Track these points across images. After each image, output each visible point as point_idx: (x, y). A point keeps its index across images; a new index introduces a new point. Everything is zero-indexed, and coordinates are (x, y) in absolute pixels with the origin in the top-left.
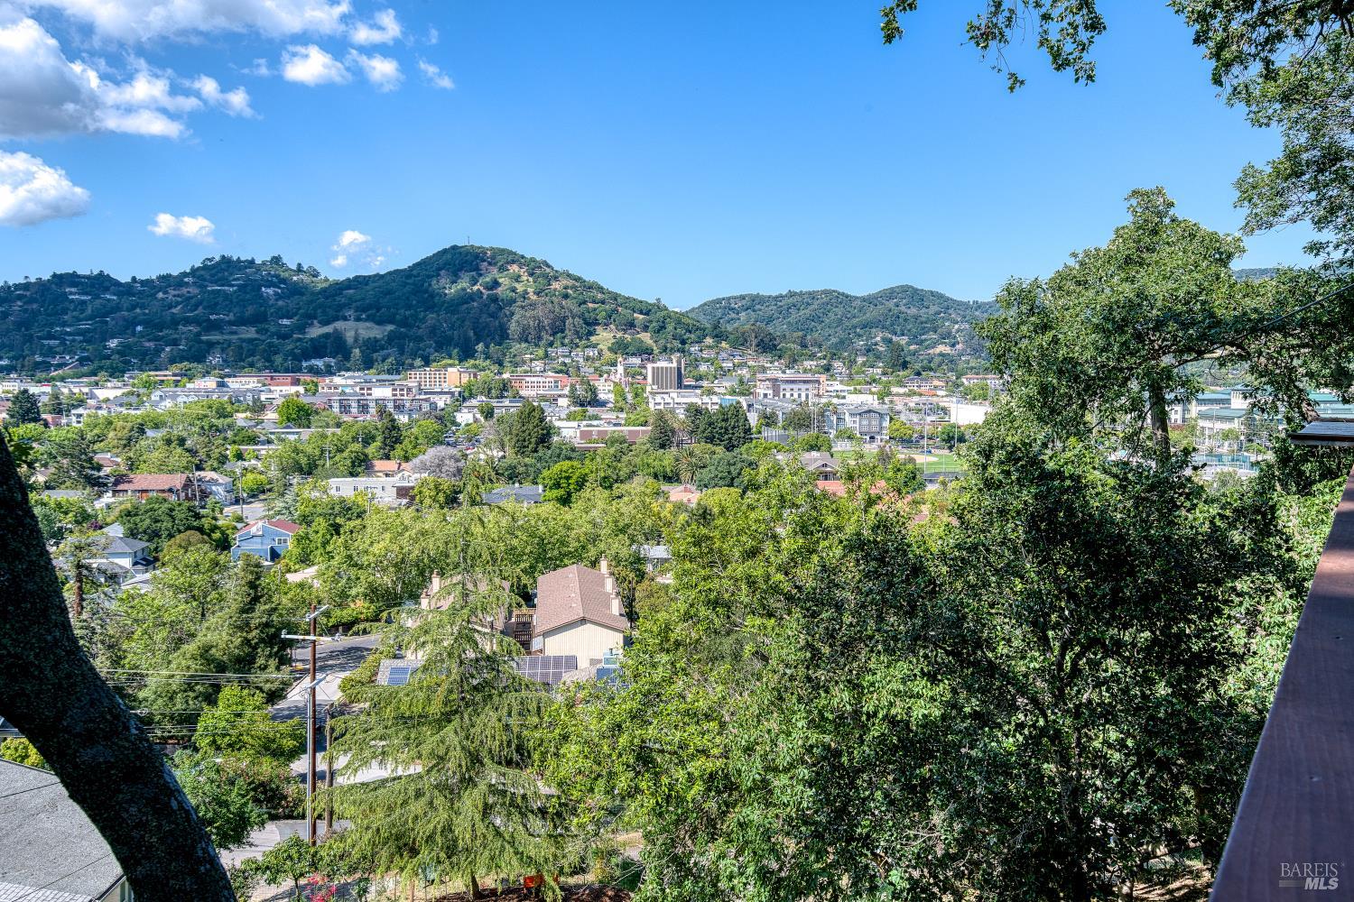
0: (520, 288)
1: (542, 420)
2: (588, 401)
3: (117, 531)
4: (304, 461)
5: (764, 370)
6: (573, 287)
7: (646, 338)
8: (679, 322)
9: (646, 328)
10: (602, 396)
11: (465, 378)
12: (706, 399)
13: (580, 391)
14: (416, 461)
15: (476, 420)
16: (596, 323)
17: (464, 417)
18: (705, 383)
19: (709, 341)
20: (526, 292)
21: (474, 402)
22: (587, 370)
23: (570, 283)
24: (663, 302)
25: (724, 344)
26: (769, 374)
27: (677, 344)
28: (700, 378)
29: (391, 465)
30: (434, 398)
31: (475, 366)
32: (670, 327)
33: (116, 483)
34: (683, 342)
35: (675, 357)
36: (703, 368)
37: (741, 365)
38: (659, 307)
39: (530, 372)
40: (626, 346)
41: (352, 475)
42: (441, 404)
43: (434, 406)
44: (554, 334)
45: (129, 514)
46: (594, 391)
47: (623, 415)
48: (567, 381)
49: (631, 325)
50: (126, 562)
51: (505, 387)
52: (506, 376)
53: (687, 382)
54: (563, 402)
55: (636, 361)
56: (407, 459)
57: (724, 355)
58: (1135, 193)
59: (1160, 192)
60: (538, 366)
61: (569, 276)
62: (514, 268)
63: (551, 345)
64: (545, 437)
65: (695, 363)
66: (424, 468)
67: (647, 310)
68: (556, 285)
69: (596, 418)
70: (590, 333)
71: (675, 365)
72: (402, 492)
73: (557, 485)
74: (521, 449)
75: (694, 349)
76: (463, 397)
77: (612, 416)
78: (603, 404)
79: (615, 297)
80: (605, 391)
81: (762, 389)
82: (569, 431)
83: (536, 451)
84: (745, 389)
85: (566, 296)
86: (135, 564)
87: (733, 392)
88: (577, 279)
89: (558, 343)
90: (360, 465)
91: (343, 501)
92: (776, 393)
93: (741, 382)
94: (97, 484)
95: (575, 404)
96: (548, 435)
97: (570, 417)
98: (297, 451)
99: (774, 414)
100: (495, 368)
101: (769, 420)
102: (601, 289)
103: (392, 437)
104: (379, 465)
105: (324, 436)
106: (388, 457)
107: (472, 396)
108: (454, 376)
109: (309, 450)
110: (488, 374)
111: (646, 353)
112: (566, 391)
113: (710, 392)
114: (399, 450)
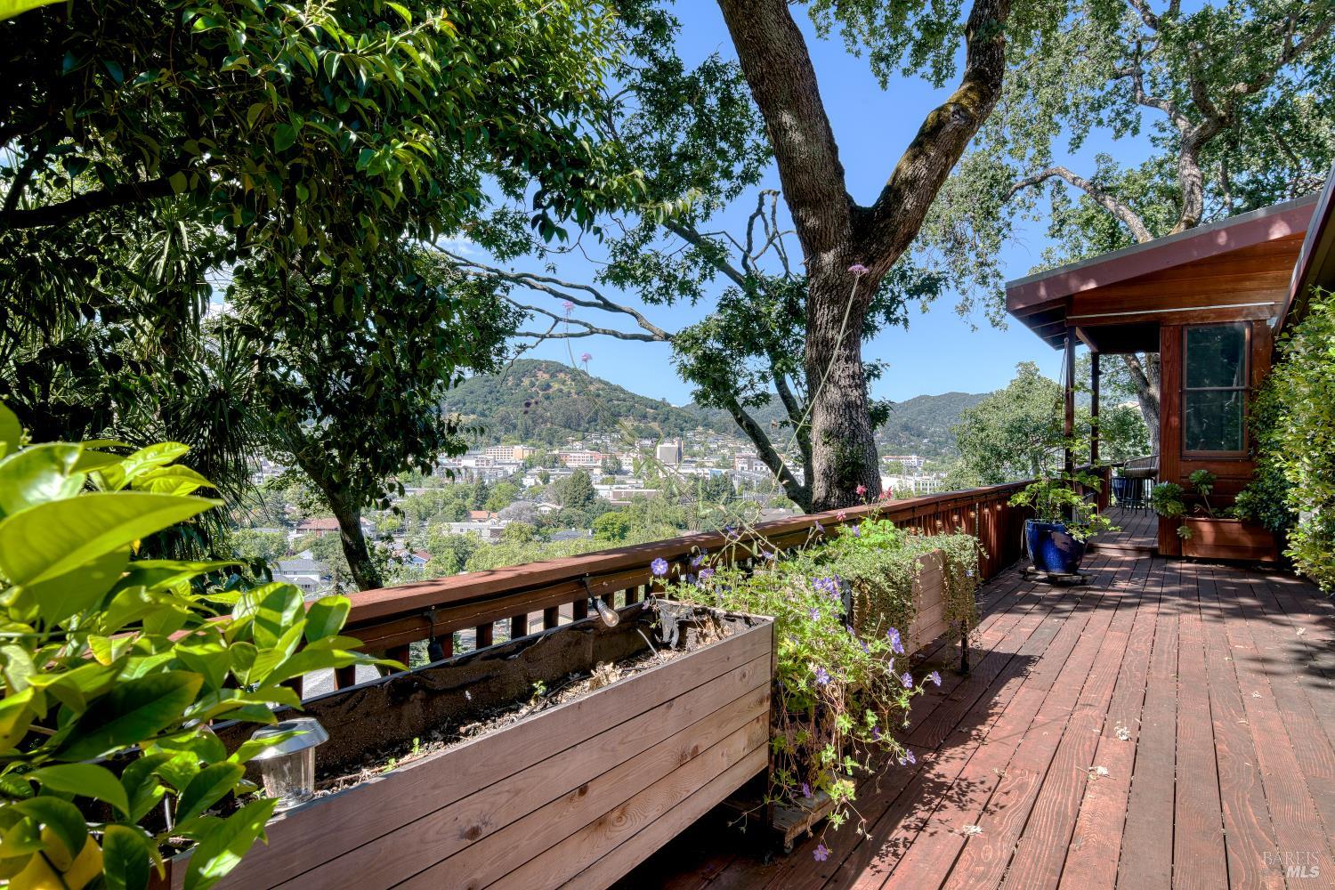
0: (565, 389)
1: (589, 483)
2: (614, 471)
3: (308, 555)
4: (423, 510)
5: (740, 450)
6: (603, 389)
7: (655, 426)
8: (679, 415)
9: (655, 419)
10: (625, 468)
11: (526, 454)
12: (700, 471)
13: (609, 464)
14: (503, 512)
15: (537, 484)
16: (619, 415)
17: (528, 481)
18: (698, 459)
19: (700, 429)
20: (569, 393)
21: (534, 471)
22: (613, 448)
23: (602, 386)
24: (668, 401)
25: (711, 431)
26: (744, 453)
27: (677, 430)
28: (694, 455)
29: (483, 514)
30: (507, 468)
31: (533, 445)
32: (672, 419)
33: (299, 525)
34: (682, 430)
35: (676, 440)
36: (696, 448)
37: (723, 447)
38: (664, 404)
39: (573, 450)
40: (641, 432)
41: (458, 520)
42: (511, 472)
43: (506, 472)
44: (589, 422)
45: (316, 544)
46: (619, 463)
47: (641, 481)
48: (600, 456)
49: (645, 417)
50: (316, 578)
51: (556, 460)
52: (556, 452)
53: (686, 458)
54: (597, 471)
55: (647, 442)
56: (494, 510)
57: (711, 439)
58: (1020, 364)
59: (1032, 364)
60: (578, 445)
61: (600, 381)
62: (562, 375)
63: (587, 430)
64: (590, 496)
65: (690, 444)
66: (508, 516)
67: (656, 406)
68: (592, 388)
69: (623, 483)
70: (615, 422)
71: (676, 445)
72: (495, 532)
73: (605, 529)
74: (574, 503)
75: (690, 434)
76: (527, 467)
77: (633, 481)
78: (625, 473)
79: (633, 396)
80: (627, 462)
81: (739, 465)
82: (604, 492)
83: (583, 505)
84: (726, 463)
85: (598, 396)
86: (322, 578)
87: (718, 466)
88: (607, 383)
89: (592, 429)
90: (462, 514)
91: (460, 538)
92: (750, 467)
93: (724, 459)
94: (286, 524)
95: (606, 472)
96: (592, 494)
97: (603, 482)
98: (418, 503)
99: (750, 481)
100: (547, 446)
101: (747, 486)
102: (623, 391)
103: (483, 497)
104: (475, 514)
105: (435, 493)
106: (479, 508)
107: (532, 466)
108: (519, 452)
109: (426, 502)
110: (544, 451)
111: (655, 437)
112: (599, 463)
113: (702, 466)
114: (488, 505)
